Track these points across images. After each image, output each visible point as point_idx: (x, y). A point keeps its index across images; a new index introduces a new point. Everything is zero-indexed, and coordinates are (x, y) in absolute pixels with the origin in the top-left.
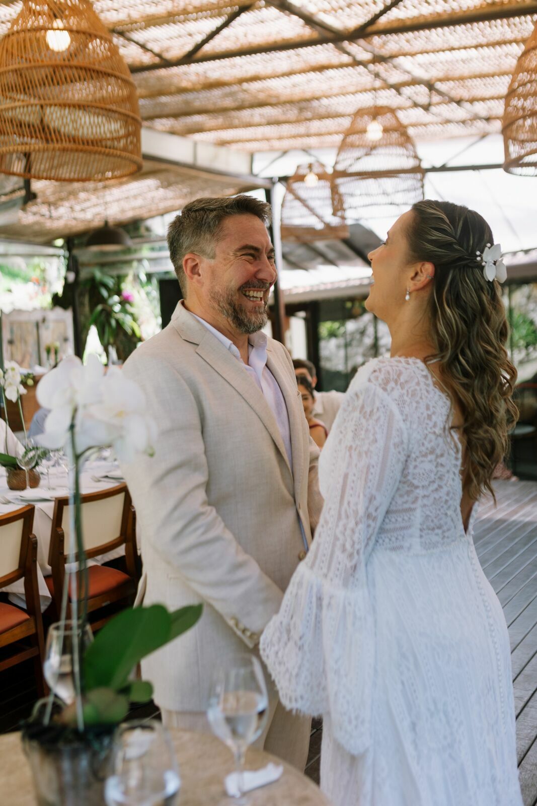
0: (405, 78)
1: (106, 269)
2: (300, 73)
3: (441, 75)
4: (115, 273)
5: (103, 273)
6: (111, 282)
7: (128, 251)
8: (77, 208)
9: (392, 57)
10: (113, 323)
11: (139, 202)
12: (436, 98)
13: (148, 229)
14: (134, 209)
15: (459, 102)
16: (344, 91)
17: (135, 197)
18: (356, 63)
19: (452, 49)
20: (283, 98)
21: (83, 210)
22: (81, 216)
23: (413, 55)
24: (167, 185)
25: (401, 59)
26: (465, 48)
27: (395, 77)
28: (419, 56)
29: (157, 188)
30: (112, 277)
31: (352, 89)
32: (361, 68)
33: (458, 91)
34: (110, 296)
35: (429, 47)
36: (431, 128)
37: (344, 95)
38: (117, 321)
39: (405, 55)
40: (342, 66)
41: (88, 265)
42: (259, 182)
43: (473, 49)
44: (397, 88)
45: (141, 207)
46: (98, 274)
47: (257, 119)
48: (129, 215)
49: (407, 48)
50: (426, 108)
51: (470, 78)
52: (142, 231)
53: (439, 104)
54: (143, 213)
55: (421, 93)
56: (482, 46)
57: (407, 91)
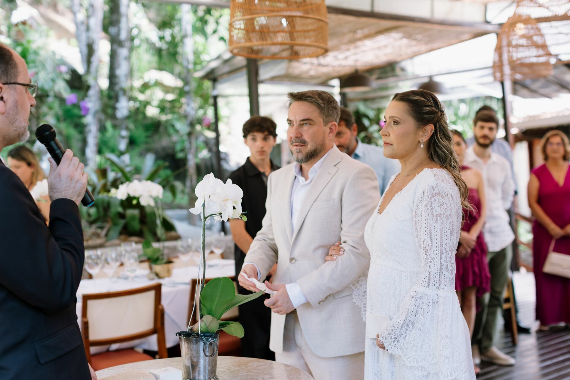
1: (369, 104)
4: (375, 106)
5: (367, 107)
6: (371, 114)
8: (341, 57)
11: (389, 50)
13: (403, 69)
14: (386, 55)
17: (385, 46)
21: (345, 58)
22: (344, 63)
24: (409, 36)
29: (402, 38)
30: (373, 109)
34: (371, 125)
41: (352, 100)
42: (490, 27)
45: (392, 54)
46: (362, 108)
48: (383, 60)
52: (398, 71)
54: (395, 58)
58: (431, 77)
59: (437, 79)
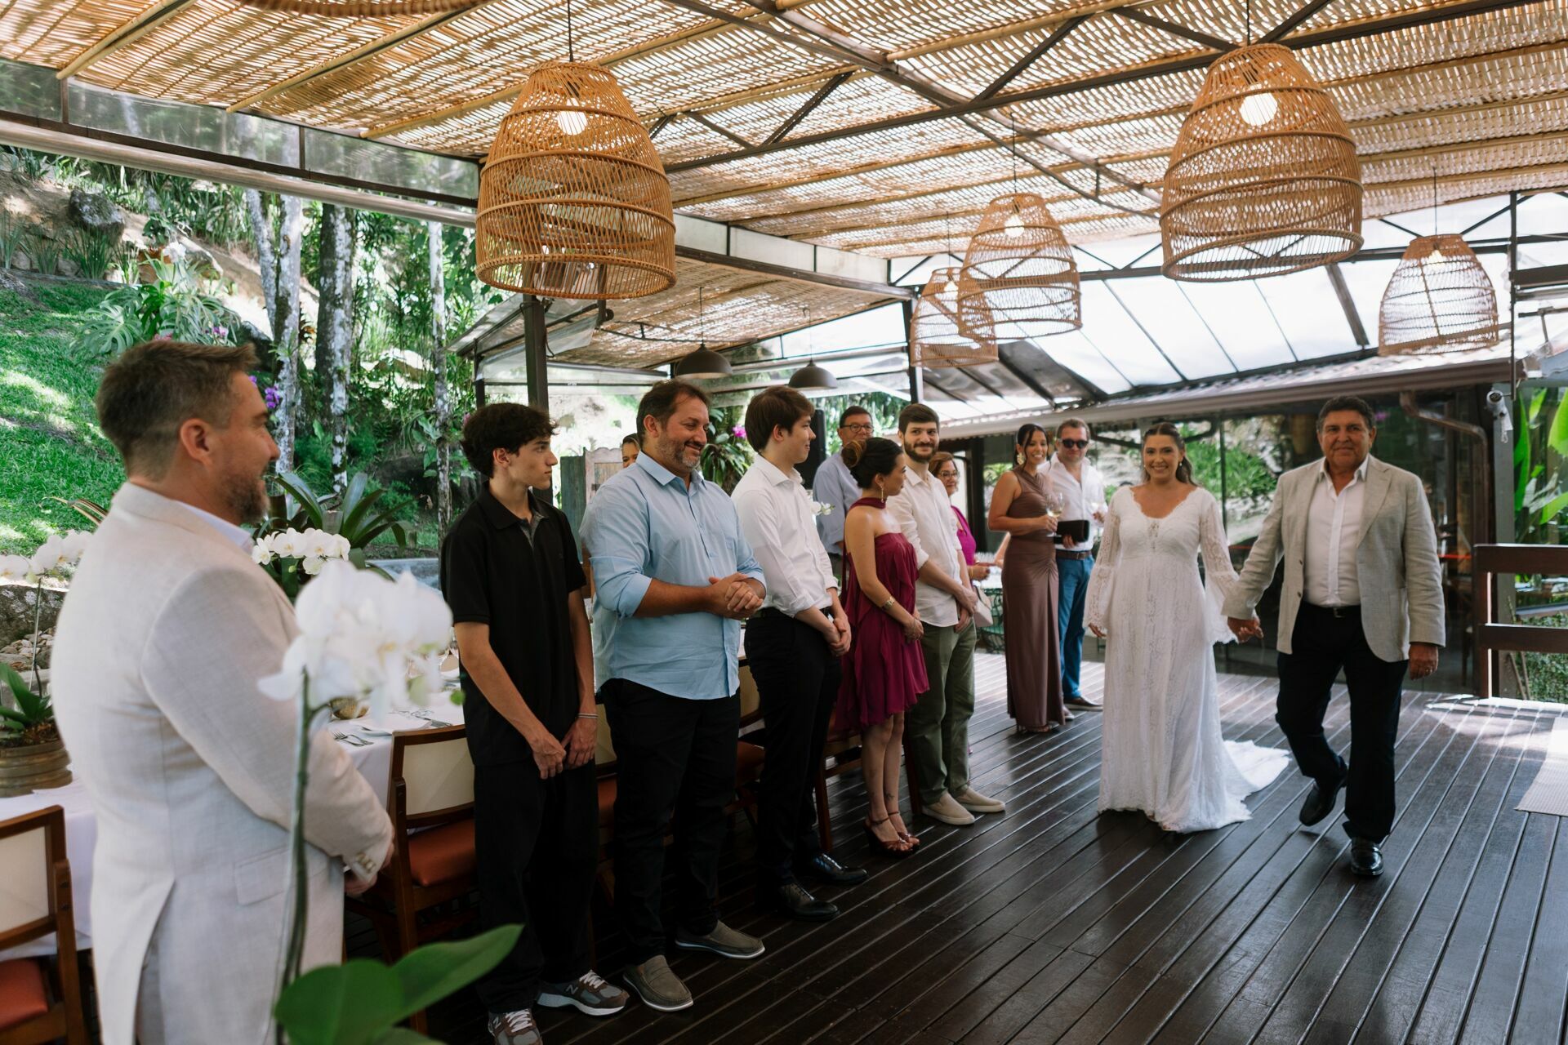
0: (1064, 158)
2: (928, 158)
3: (1111, 153)
4: (725, 405)
6: (719, 415)
7: (741, 378)
8: (676, 327)
9: (1044, 132)
10: (723, 463)
11: (750, 320)
12: (1106, 183)
13: (765, 351)
14: (746, 328)
15: (1139, 188)
16: (987, 179)
17: (743, 313)
18: (997, 143)
19: (1122, 119)
20: (912, 191)
21: (682, 331)
23: (1070, 129)
24: (780, 299)
25: (1056, 135)
26: (1138, 117)
27: (1050, 159)
28: (1078, 131)
29: (769, 302)
30: (721, 409)
31: (999, 176)
32: (1003, 150)
33: (1137, 175)
34: (718, 433)
35: (1090, 118)
36: (1107, 221)
37: (988, 183)
38: (728, 463)
39: (1060, 130)
40: (978, 147)
42: (895, 292)
43: (1148, 120)
44: (1053, 173)
45: (752, 326)
47: (885, 217)
48: (739, 334)
49: (1060, 121)
50: (1095, 196)
51: (1150, 157)
52: (759, 352)
53: (1112, 191)
54: (756, 332)
55: (1085, 180)
56: (1159, 113)
57: (1068, 176)
58: (811, 362)
59: (819, 365)
